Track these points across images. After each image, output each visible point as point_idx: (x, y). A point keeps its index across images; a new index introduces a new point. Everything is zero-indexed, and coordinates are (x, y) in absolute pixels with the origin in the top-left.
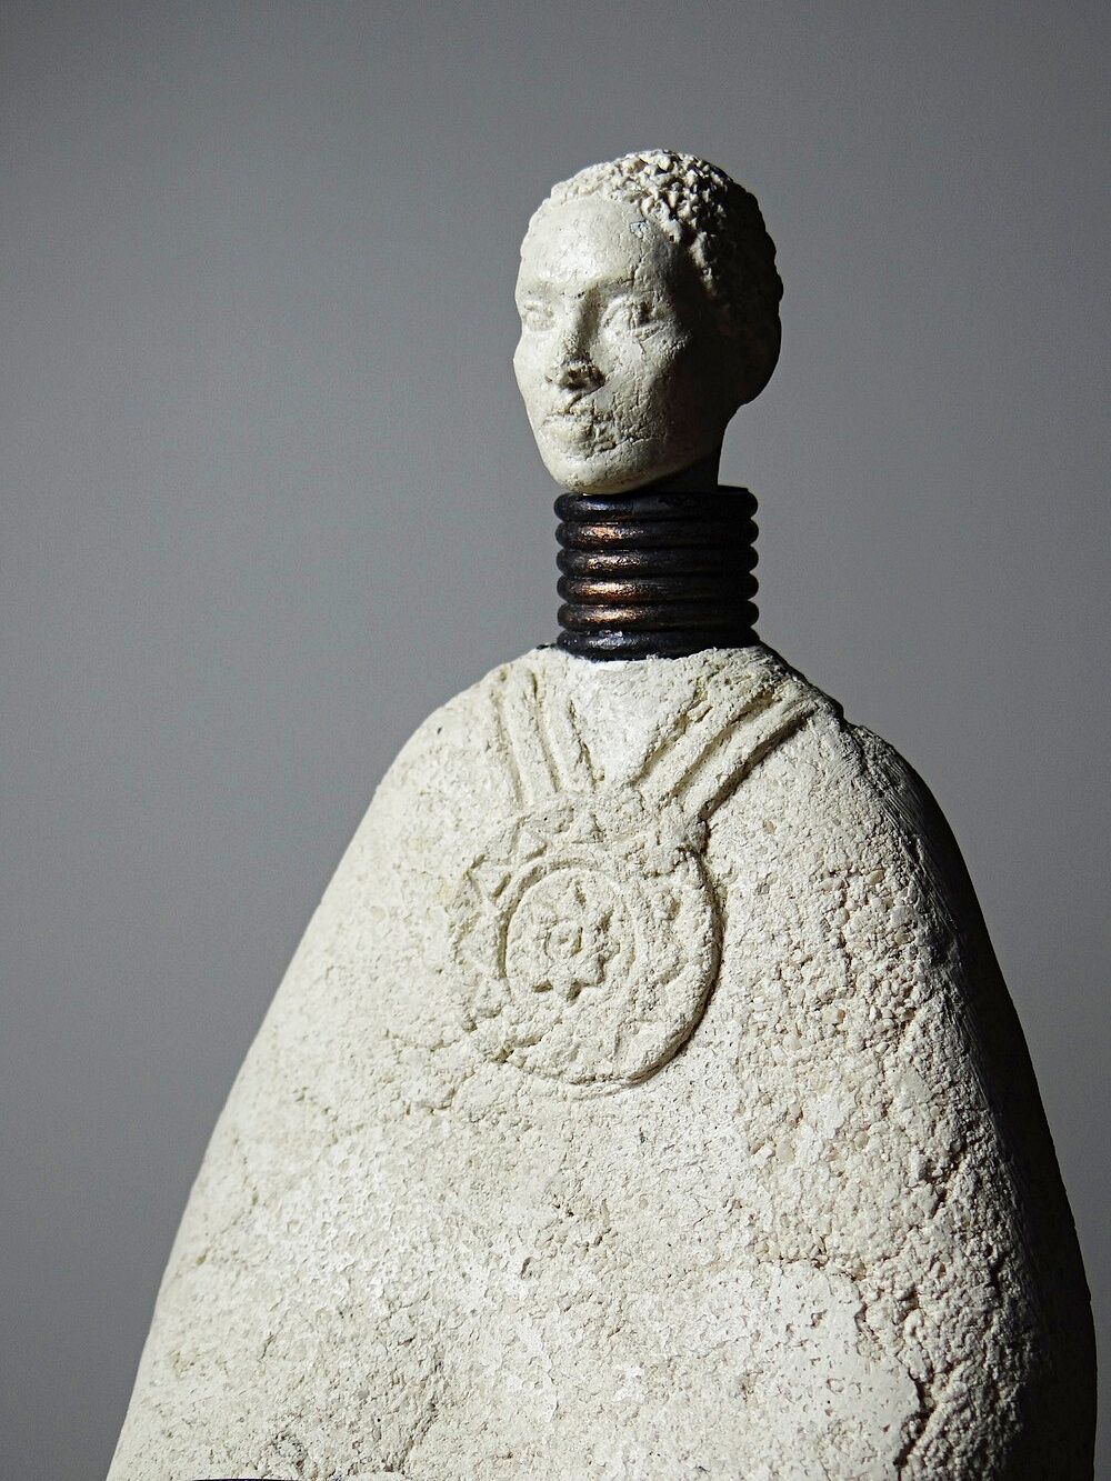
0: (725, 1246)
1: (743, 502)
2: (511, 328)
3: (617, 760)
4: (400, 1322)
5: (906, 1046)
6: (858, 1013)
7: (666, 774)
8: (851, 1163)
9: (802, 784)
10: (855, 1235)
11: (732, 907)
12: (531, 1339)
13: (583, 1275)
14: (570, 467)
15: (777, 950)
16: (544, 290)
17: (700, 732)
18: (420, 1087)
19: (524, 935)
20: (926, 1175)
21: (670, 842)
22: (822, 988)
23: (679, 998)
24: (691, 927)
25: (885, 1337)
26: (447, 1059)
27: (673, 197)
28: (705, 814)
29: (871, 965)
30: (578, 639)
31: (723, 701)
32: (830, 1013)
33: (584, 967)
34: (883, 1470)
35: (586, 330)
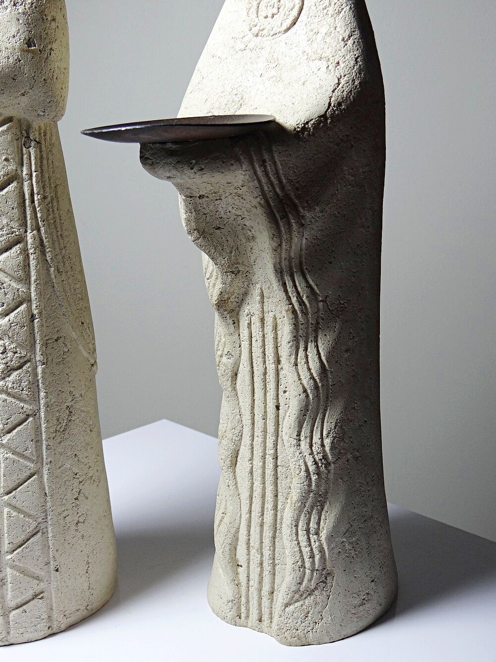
0: (302, 60)
4: (235, 92)
5: (341, 15)
6: (331, 10)
8: (328, 40)
10: (328, 53)
13: (273, 73)
19: (263, 5)
20: (343, 40)
22: (324, 6)
23: (295, 13)
25: (332, 71)
32: (325, 11)
33: (275, 11)
34: (329, 93)
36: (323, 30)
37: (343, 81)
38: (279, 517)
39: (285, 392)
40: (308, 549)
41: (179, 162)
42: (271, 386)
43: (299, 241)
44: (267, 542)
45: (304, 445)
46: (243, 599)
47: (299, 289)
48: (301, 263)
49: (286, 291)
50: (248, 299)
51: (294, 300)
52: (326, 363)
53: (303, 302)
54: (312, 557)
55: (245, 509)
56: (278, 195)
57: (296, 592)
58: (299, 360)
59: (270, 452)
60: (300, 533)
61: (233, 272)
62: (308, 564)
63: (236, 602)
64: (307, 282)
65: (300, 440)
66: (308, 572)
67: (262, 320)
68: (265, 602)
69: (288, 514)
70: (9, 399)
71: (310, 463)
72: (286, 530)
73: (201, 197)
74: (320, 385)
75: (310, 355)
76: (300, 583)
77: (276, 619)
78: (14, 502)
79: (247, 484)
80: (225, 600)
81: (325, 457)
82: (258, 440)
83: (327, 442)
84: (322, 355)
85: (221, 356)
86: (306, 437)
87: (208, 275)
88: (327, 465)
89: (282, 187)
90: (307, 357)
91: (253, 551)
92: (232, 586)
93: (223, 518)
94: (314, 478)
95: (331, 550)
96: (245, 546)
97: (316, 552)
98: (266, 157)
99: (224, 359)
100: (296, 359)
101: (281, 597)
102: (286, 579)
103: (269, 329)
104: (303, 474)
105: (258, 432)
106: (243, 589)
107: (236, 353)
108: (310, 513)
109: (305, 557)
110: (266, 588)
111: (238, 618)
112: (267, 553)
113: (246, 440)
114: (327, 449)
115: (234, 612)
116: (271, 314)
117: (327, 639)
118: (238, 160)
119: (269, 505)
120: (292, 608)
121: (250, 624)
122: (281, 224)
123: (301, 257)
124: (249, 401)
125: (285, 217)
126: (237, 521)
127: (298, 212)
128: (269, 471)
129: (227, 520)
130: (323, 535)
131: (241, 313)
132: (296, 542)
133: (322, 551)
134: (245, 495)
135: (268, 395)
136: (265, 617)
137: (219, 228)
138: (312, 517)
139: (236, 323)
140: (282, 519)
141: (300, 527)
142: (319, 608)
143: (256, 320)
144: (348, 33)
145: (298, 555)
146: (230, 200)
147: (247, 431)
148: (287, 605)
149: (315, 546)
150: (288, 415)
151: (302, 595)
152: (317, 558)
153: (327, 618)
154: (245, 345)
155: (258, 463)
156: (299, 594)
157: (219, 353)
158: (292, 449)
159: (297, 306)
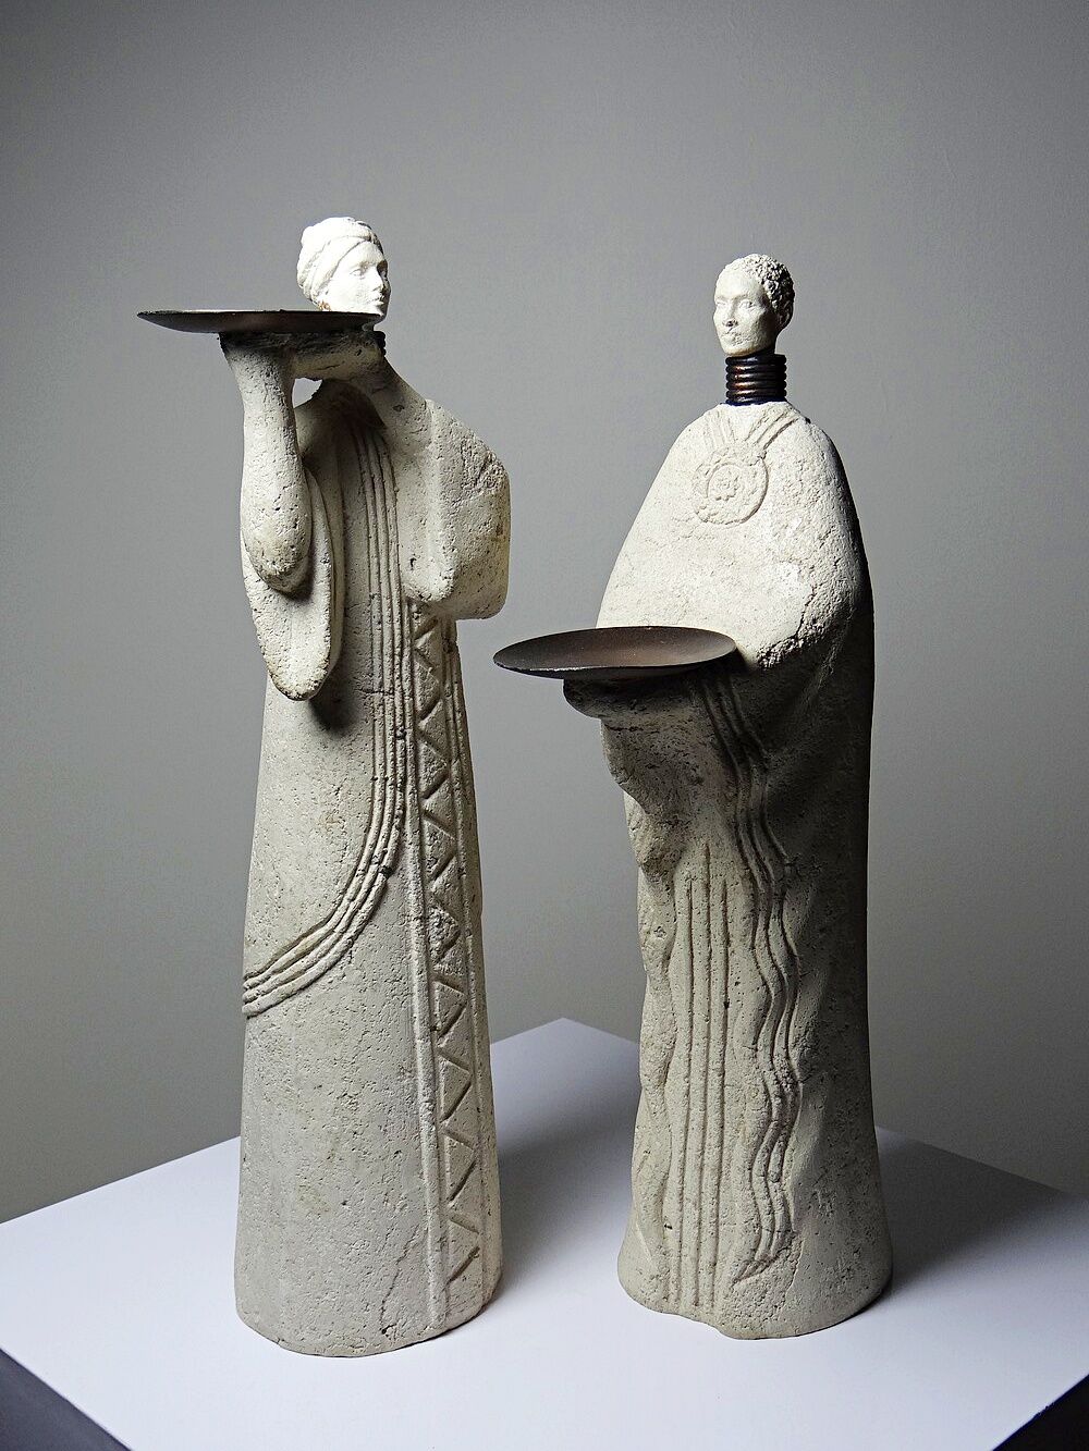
0: (766, 561)
1: (782, 359)
2: (713, 308)
3: (741, 433)
4: (677, 592)
5: (817, 506)
6: (804, 498)
7: (755, 437)
8: (801, 537)
9: (793, 437)
10: (800, 554)
11: (772, 474)
12: (713, 591)
13: (728, 572)
14: (731, 349)
15: (784, 483)
16: (723, 298)
17: (764, 426)
18: (684, 531)
19: (714, 483)
21: (756, 455)
22: (795, 492)
23: (756, 498)
24: (760, 479)
25: (806, 576)
26: (691, 523)
27: (759, 270)
28: (765, 447)
29: (808, 485)
30: (733, 400)
31: (772, 416)
32: (797, 499)
33: (730, 492)
34: (802, 607)
35: (734, 309)
36: (795, 524)
37: (819, 592)
38: (725, 1157)
39: (737, 983)
40: (766, 1202)
41: (616, 701)
42: (718, 975)
43: (760, 789)
44: (708, 1191)
45: (763, 1056)
46: (673, 1275)
47: (760, 850)
48: (762, 815)
49: (741, 851)
50: (686, 858)
51: (752, 863)
52: (793, 946)
53: (765, 867)
54: (772, 1212)
55: (678, 1145)
56: (735, 734)
57: (748, 1262)
58: (756, 942)
59: (715, 1065)
60: (755, 1178)
61: (669, 823)
62: (765, 1224)
63: (662, 1278)
64: (769, 840)
65: (757, 1050)
66: (765, 1234)
67: (707, 887)
68: (705, 1277)
69: (738, 1153)
70: (446, 987)
71: (770, 1082)
72: (735, 1176)
73: (632, 729)
74: (785, 975)
75: (772, 935)
76: (755, 1250)
77: (720, 1301)
79: (682, 1111)
80: (646, 1276)
81: (791, 1073)
82: (697, 1050)
83: (794, 1054)
84: (789, 936)
85: (648, 933)
86: (765, 1046)
87: (633, 824)
88: (794, 1084)
89: (740, 723)
90: (767, 937)
91: (689, 1205)
92: (658, 1254)
93: (646, 1158)
94: (776, 1102)
95: (797, 1203)
96: (676, 1198)
97: (777, 1206)
98: (722, 689)
99: (653, 937)
100: (753, 940)
101: (727, 1270)
102: (735, 1245)
103: (716, 899)
104: (761, 1097)
105: (698, 1038)
106: (673, 1259)
107: (669, 930)
108: (769, 1151)
109: (762, 1213)
110: (706, 1257)
111: (663, 1302)
112: (708, 1207)
113: (681, 1049)
114: (794, 1062)
115: (659, 1293)
116: (720, 879)
117: (791, 1330)
118: (688, 696)
119: (712, 1140)
120: (743, 1283)
121: (682, 1309)
122: (739, 769)
123: (762, 807)
124: (685, 995)
125: (743, 760)
126: (666, 1163)
127: (760, 754)
128: (713, 1093)
129: (651, 1160)
130: (788, 1182)
131: (676, 875)
132: (750, 1192)
133: (785, 1204)
134: (678, 1125)
135: (713, 987)
136: (704, 1300)
137: (653, 767)
138: (772, 1158)
139: (670, 887)
140: (730, 1159)
141: (755, 1171)
142: (780, 1285)
143: (698, 885)
144: (825, 529)
145: (752, 1209)
146: (670, 732)
147: (682, 1036)
148: (736, 1280)
149: (776, 1197)
150: (741, 1015)
151: (757, 1267)
152: (779, 1214)
153: (792, 1302)
154: (682, 918)
155: (697, 1081)
156: (755, 1263)
157: (645, 928)
158: (746, 1063)
159: (756, 873)
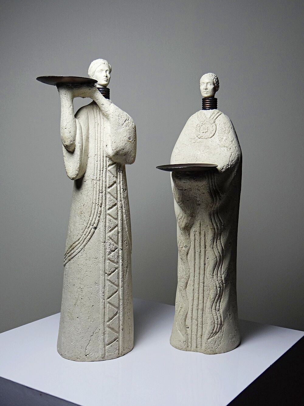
0: (218, 147)
1: (216, 99)
3: (208, 117)
6: (226, 132)
7: (212, 117)
8: (226, 141)
9: (222, 117)
10: (227, 145)
11: (217, 126)
12: (204, 155)
13: (208, 150)
14: (206, 95)
15: (221, 128)
16: (203, 83)
17: (214, 115)
18: (193, 141)
19: (202, 128)
20: (231, 141)
21: (213, 122)
22: (224, 130)
23: (214, 132)
24: (214, 127)
26: (196, 139)
28: (215, 120)
29: (227, 129)
30: (204, 108)
31: (216, 113)
32: (224, 132)
33: (206, 131)
34: (229, 157)
35: (207, 85)
36: (225, 138)
37: (232, 154)
38: (204, 306)
39: (208, 258)
40: (216, 316)
41: (190, 178)
42: (202, 257)
43: (218, 204)
44: (200, 316)
45: (215, 277)
46: (190, 340)
47: (216, 221)
48: (217, 212)
49: (212, 222)
50: (194, 226)
51: (215, 225)
52: (223, 247)
53: (217, 226)
54: (217, 319)
55: (190, 304)
56: (214, 189)
57: (212, 333)
58: (214, 246)
59: (202, 281)
60: (213, 310)
61: (191, 216)
62: (216, 322)
63: (186, 341)
64: (219, 218)
65: (213, 276)
66: (216, 325)
67: (200, 233)
68: (199, 339)
69: (208, 304)
70: (111, 263)
71: (217, 284)
72: (207, 310)
74: (221, 255)
75: (218, 244)
76: (213, 330)
77: (204, 345)
78: (111, 302)
79: (192, 295)
80: (182, 341)
81: (222, 281)
82: (196, 278)
83: (223, 276)
84: (222, 244)
85: (182, 247)
86: (216, 274)
88: (223, 284)
89: (215, 187)
90: (217, 245)
91: (194, 321)
92: (185, 335)
93: (181, 309)
94: (219, 289)
95: (224, 316)
96: (190, 319)
97: (219, 317)
99: (184, 248)
100: (213, 246)
101: (205, 336)
102: (208, 328)
103: (202, 236)
104: (215, 288)
105: (197, 274)
106: (189, 336)
107: (189, 246)
108: (217, 303)
109: (215, 320)
110: (199, 334)
111: (187, 349)
112: (200, 320)
113: (192, 278)
114: (223, 278)
115: (186, 346)
116: (204, 231)
117: (222, 352)
119: (201, 302)
120: (210, 339)
121: (192, 349)
122: (214, 198)
123: (217, 210)
124: (193, 263)
125: (216, 196)
126: (187, 310)
127: (219, 195)
128: (201, 289)
129: (183, 310)
130: (221, 311)
131: (191, 231)
132: (212, 314)
133: (221, 317)
134: (190, 299)
135: (201, 260)
136: (199, 346)
138: (217, 305)
139: (189, 234)
140: (205, 306)
141: (213, 308)
142: (220, 339)
143: (197, 233)
144: (232, 139)
145: (212, 318)
147: (192, 275)
148: (209, 339)
149: (218, 315)
150: (209, 266)
151: (213, 335)
152: (219, 320)
153: (222, 344)
154: (192, 243)
155: (196, 286)
156: (213, 333)
158: (211, 279)
159: (215, 227)
